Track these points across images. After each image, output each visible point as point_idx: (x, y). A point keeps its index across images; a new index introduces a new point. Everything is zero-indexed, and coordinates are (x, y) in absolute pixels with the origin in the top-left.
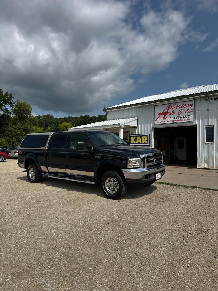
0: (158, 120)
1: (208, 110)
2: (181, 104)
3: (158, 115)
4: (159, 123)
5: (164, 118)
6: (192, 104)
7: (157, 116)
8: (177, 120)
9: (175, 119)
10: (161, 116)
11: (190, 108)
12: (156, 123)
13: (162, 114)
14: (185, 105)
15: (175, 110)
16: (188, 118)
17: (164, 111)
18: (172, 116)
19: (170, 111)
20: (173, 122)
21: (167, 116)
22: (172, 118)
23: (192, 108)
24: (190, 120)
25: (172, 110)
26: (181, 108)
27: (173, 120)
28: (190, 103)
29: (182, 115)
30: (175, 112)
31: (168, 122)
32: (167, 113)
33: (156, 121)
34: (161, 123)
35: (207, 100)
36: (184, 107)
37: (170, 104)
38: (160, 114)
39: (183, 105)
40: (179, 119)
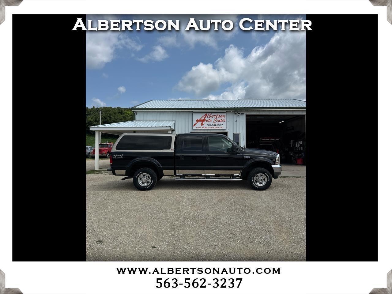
0: (196, 126)
1: (236, 121)
2: (216, 114)
3: (196, 121)
4: (197, 128)
5: (202, 125)
6: (225, 116)
7: (194, 122)
8: (213, 127)
9: (211, 126)
10: (199, 122)
11: (223, 118)
12: (194, 128)
13: (200, 120)
14: (220, 115)
15: (211, 118)
16: (221, 126)
17: (202, 118)
18: (208, 123)
19: (207, 119)
20: (210, 128)
21: (204, 122)
22: (209, 125)
23: (225, 118)
24: (224, 128)
25: (209, 118)
26: (216, 118)
27: (210, 127)
28: (223, 115)
29: (217, 123)
30: (211, 120)
31: (205, 128)
32: (204, 120)
33: (194, 126)
34: (199, 128)
35: (235, 114)
36: (219, 117)
37: (206, 113)
38: (198, 121)
39: (218, 115)
40: (215, 126)
